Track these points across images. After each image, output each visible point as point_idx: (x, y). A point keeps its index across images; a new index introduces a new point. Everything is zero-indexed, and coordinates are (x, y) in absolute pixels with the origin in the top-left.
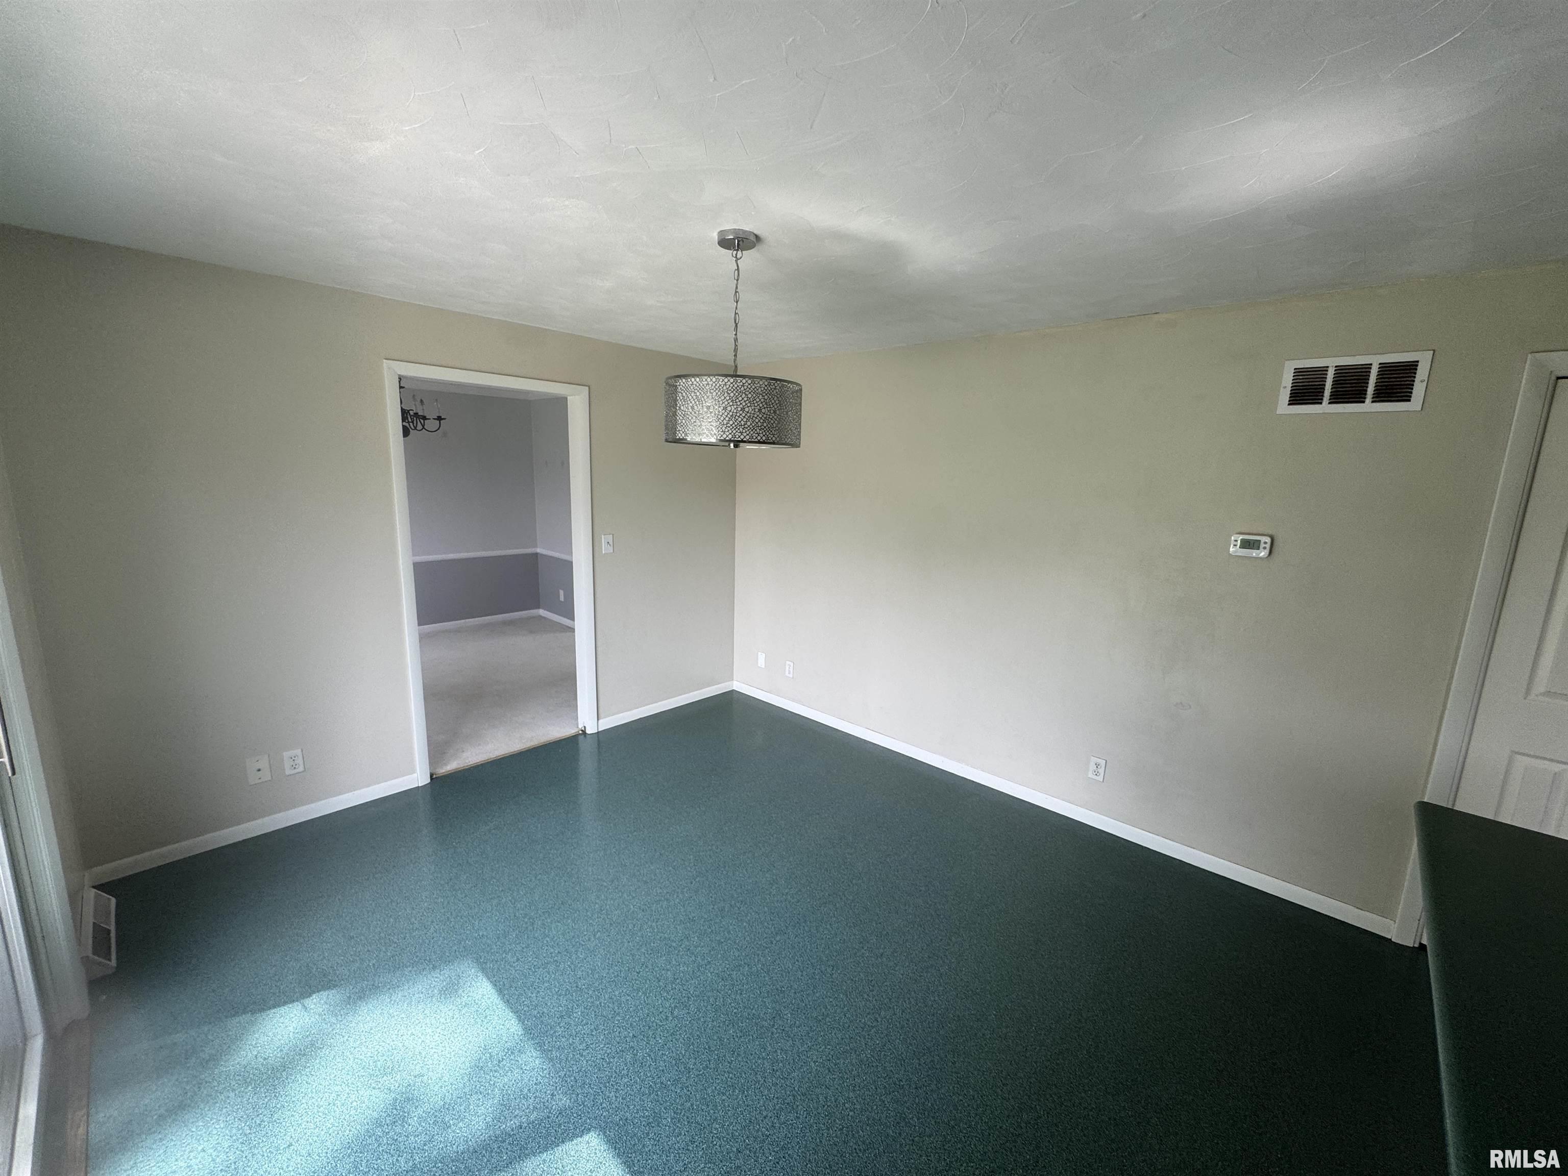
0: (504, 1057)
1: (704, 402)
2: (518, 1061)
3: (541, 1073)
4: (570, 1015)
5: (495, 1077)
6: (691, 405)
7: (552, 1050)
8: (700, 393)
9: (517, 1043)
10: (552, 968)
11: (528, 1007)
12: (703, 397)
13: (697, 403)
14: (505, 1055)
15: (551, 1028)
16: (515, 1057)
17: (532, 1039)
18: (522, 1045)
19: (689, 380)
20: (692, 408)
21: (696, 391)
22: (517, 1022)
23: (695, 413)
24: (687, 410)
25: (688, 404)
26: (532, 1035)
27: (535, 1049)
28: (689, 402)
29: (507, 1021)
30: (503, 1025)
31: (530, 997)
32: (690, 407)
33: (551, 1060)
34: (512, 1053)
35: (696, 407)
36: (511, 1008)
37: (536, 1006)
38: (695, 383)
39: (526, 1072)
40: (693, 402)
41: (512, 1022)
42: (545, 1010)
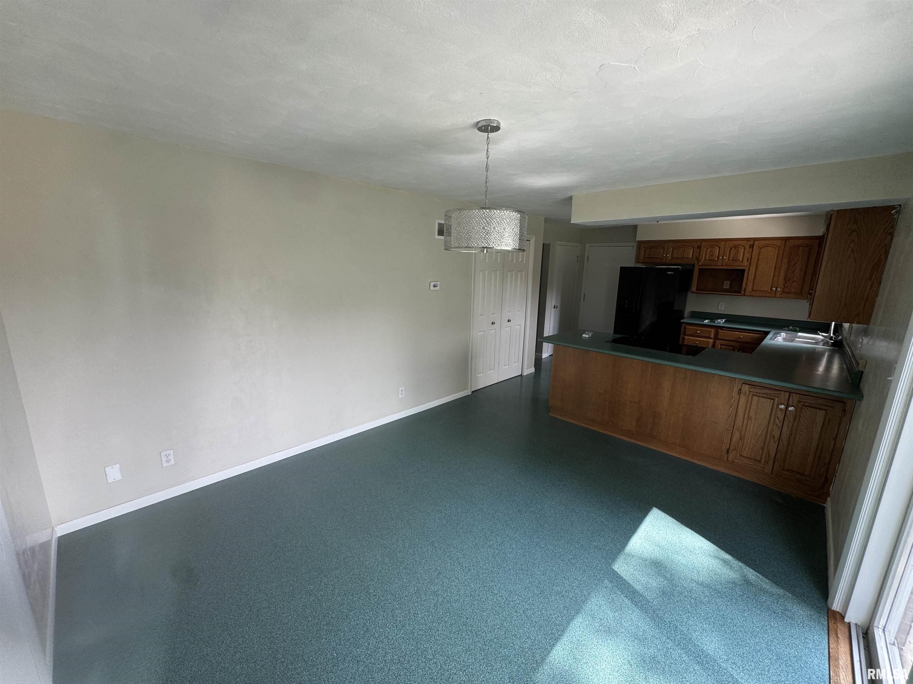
0: (598, 618)
1: (502, 225)
2: (597, 610)
3: (598, 596)
4: (560, 592)
5: (610, 618)
6: (493, 226)
7: (584, 595)
8: (500, 220)
9: (587, 614)
10: (529, 613)
11: (562, 617)
12: (502, 222)
13: (498, 225)
14: (597, 618)
15: (572, 599)
16: (595, 612)
17: (582, 607)
18: (587, 611)
19: (492, 211)
20: (494, 228)
21: (497, 218)
22: (575, 619)
23: (496, 232)
24: (490, 230)
25: (491, 226)
26: (580, 608)
27: (587, 604)
28: (492, 225)
29: (577, 626)
30: (579, 627)
31: (555, 618)
32: (492, 228)
33: (589, 594)
34: (594, 615)
35: (496, 228)
36: (567, 627)
37: (560, 612)
38: (497, 213)
39: (601, 604)
40: (495, 225)
41: (576, 622)
42: (562, 606)
